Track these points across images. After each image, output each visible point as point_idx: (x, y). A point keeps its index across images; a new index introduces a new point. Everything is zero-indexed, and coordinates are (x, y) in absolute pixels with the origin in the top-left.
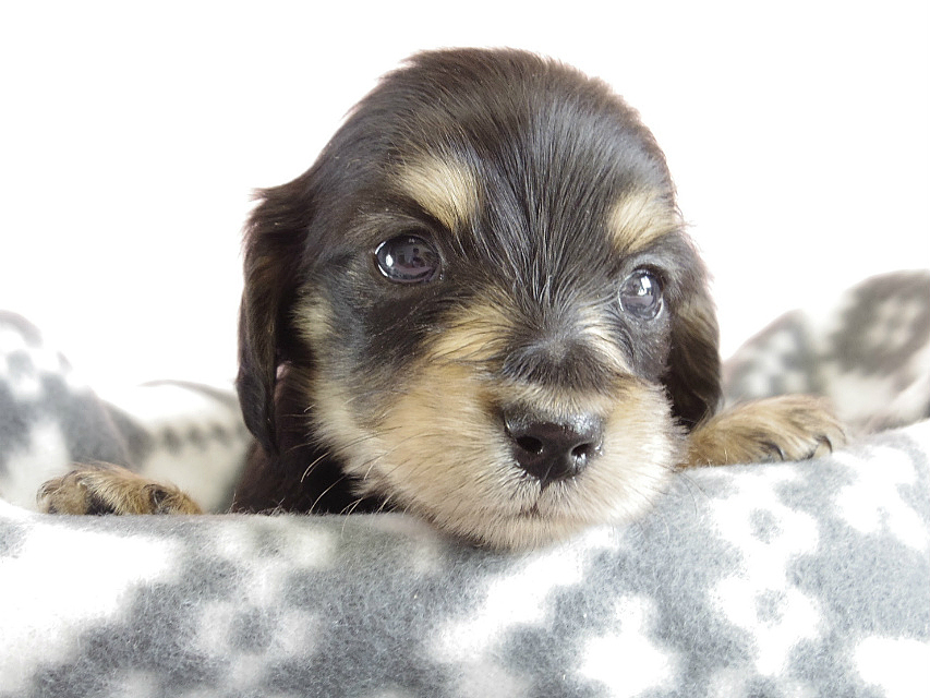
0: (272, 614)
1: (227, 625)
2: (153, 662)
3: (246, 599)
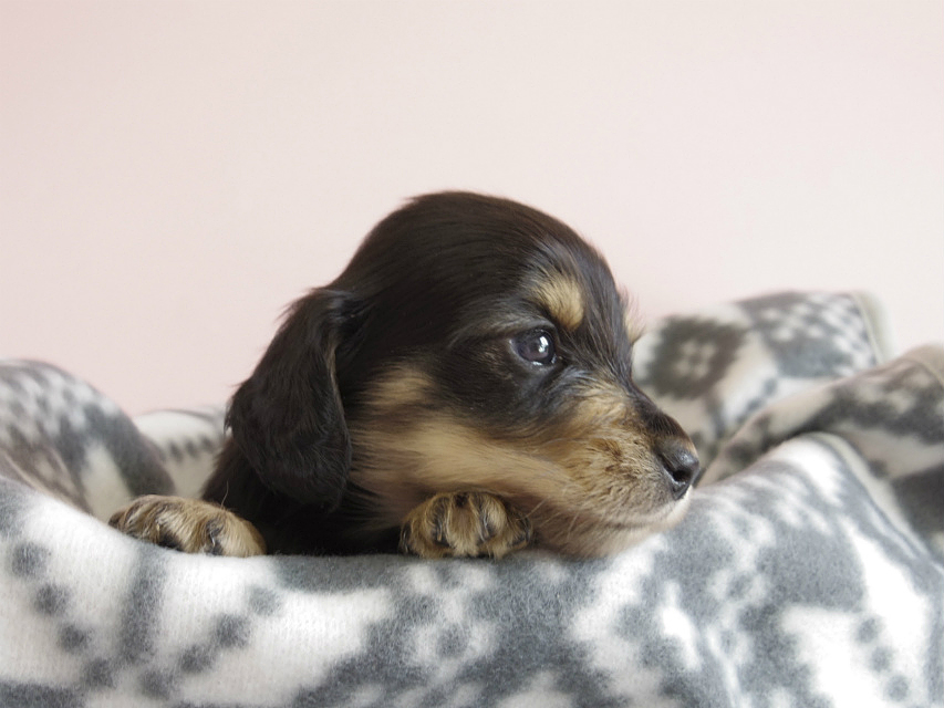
0: (466, 627)
1: (435, 641)
2: (386, 677)
3: (445, 620)
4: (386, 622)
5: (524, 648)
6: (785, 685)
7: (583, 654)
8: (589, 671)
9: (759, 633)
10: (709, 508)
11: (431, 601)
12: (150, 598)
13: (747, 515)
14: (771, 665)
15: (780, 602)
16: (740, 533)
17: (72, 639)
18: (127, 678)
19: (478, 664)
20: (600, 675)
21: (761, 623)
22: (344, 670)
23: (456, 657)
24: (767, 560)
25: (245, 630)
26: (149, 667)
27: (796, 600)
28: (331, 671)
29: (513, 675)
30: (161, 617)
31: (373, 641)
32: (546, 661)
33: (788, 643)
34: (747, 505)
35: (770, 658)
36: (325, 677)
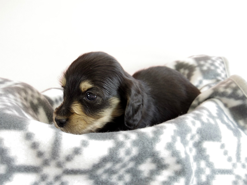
0: (131, 148)
1: (124, 152)
2: (113, 160)
3: (127, 147)
4: (113, 148)
5: (145, 153)
6: (204, 160)
7: (158, 154)
8: (159, 158)
9: (197, 148)
10: (186, 119)
11: (123, 143)
12: (58, 144)
13: (195, 120)
14: (201, 155)
15: (202, 140)
16: (193, 125)
17: (40, 154)
18: (53, 163)
19: (134, 157)
20: (162, 159)
21: (198, 145)
22: (104, 159)
23: (129, 155)
24: (199, 131)
25: (81, 151)
26: (58, 160)
27: (206, 140)
28: (101, 159)
29: (142, 159)
30: (61, 148)
31: (110, 152)
32: (149, 155)
33: (204, 150)
34: (194, 118)
35: (200, 154)
36: (99, 161)
